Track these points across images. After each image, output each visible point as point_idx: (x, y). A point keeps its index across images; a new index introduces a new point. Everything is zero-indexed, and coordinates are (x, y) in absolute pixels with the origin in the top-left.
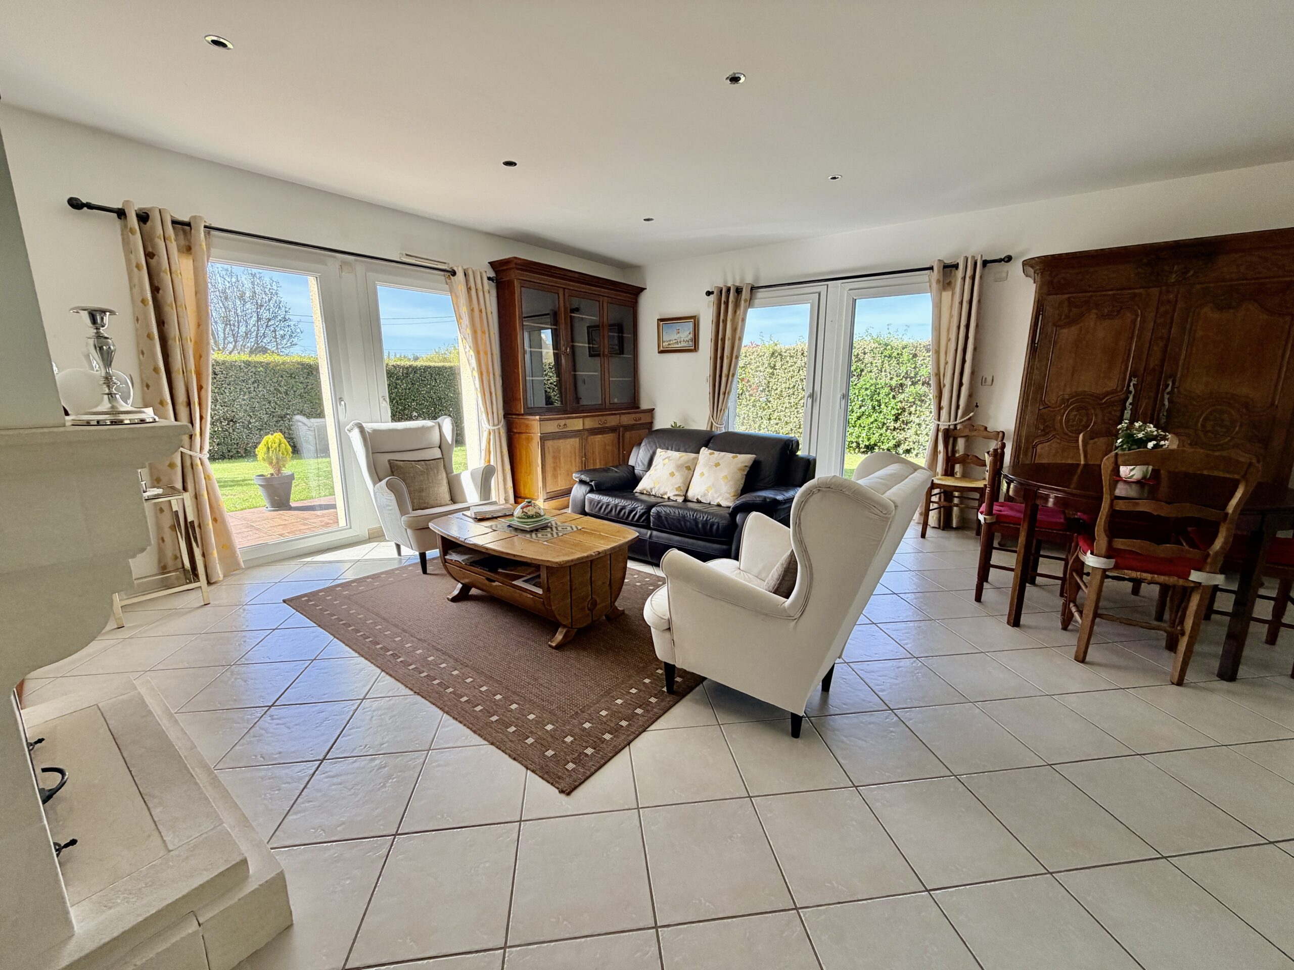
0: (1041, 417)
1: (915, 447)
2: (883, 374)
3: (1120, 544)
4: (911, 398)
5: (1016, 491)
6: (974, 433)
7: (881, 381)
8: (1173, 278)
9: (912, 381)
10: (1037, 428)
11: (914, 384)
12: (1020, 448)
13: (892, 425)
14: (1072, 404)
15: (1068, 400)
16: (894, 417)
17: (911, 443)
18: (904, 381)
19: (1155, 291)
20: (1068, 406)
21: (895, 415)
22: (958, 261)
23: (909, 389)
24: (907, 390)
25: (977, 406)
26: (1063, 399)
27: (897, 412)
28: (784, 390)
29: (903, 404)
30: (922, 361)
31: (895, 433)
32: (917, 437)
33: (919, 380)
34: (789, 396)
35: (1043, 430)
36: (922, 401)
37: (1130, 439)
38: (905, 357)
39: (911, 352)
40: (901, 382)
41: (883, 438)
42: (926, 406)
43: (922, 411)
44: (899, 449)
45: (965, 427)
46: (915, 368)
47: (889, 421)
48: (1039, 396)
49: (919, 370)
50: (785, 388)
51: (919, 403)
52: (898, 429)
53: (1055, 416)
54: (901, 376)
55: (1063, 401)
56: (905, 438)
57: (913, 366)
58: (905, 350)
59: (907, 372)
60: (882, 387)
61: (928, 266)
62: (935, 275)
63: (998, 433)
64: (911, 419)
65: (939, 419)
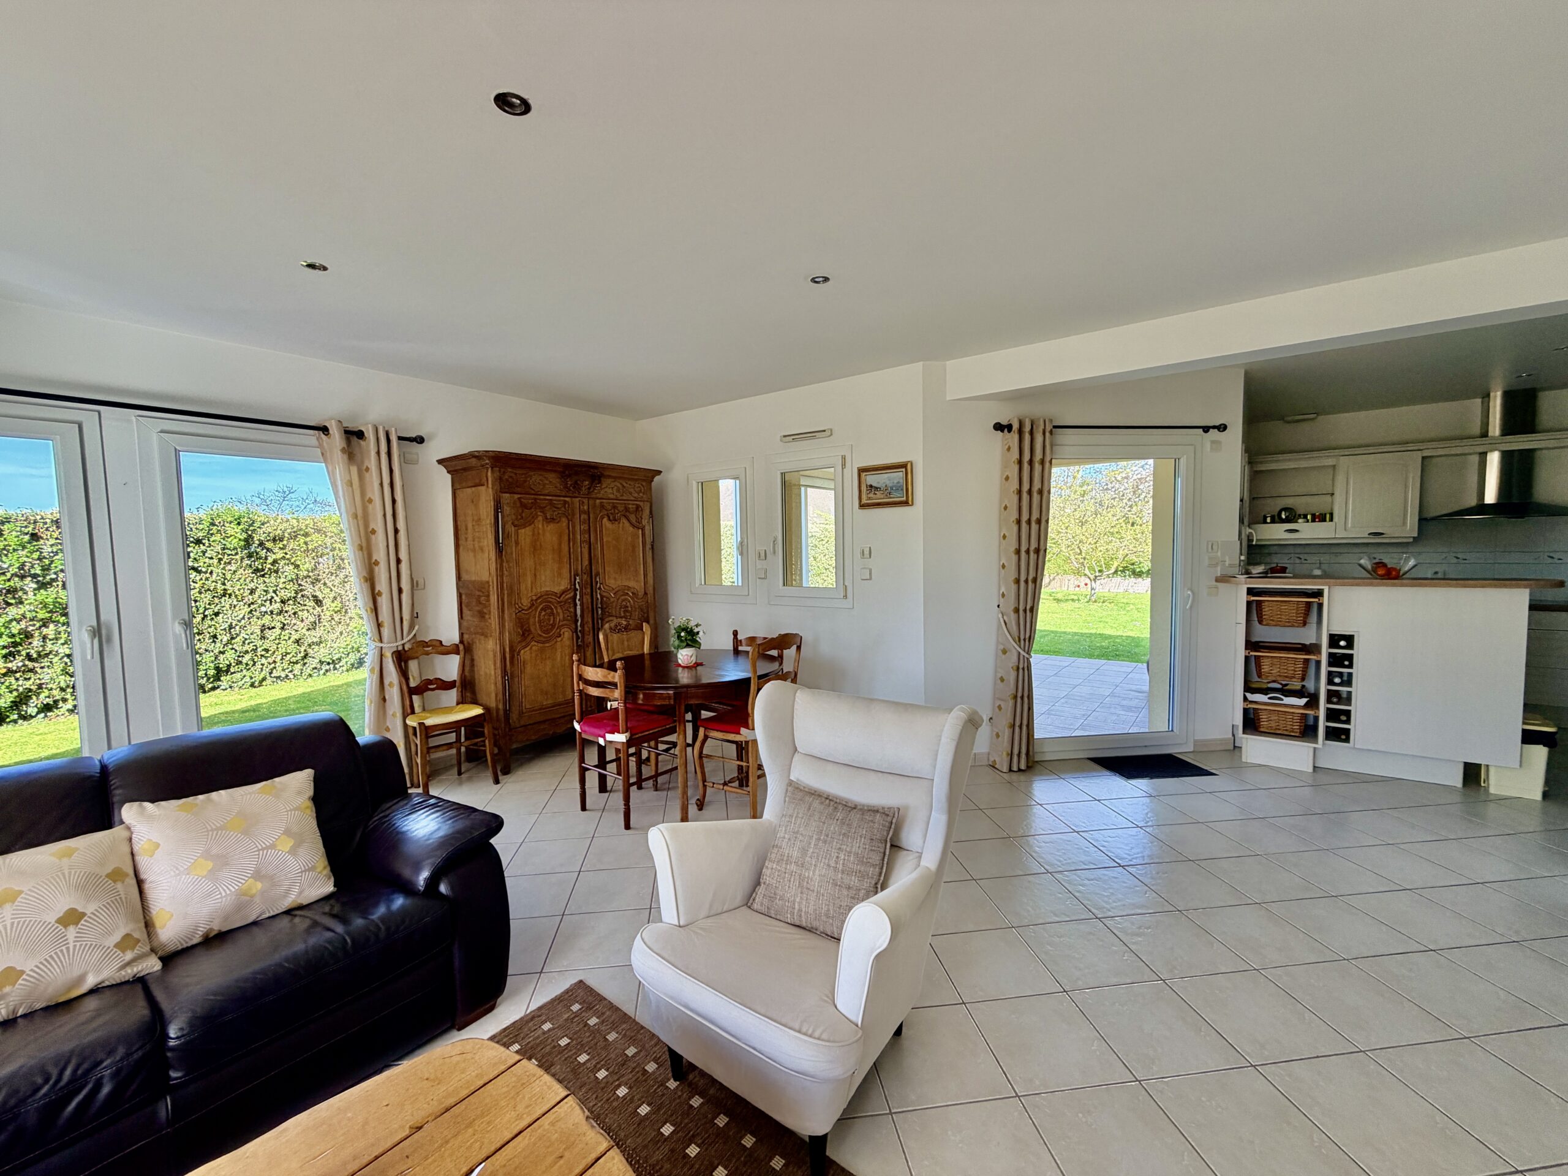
0: (518, 621)
6: (428, 651)
8: (583, 492)
10: (517, 633)
12: (505, 658)
14: (540, 605)
15: (536, 602)
19: (576, 501)
20: (537, 608)
22: (362, 428)
25: (417, 617)
26: (533, 602)
35: (522, 635)
48: (513, 599)
53: (529, 618)
62: (335, 440)
65: (381, 641)
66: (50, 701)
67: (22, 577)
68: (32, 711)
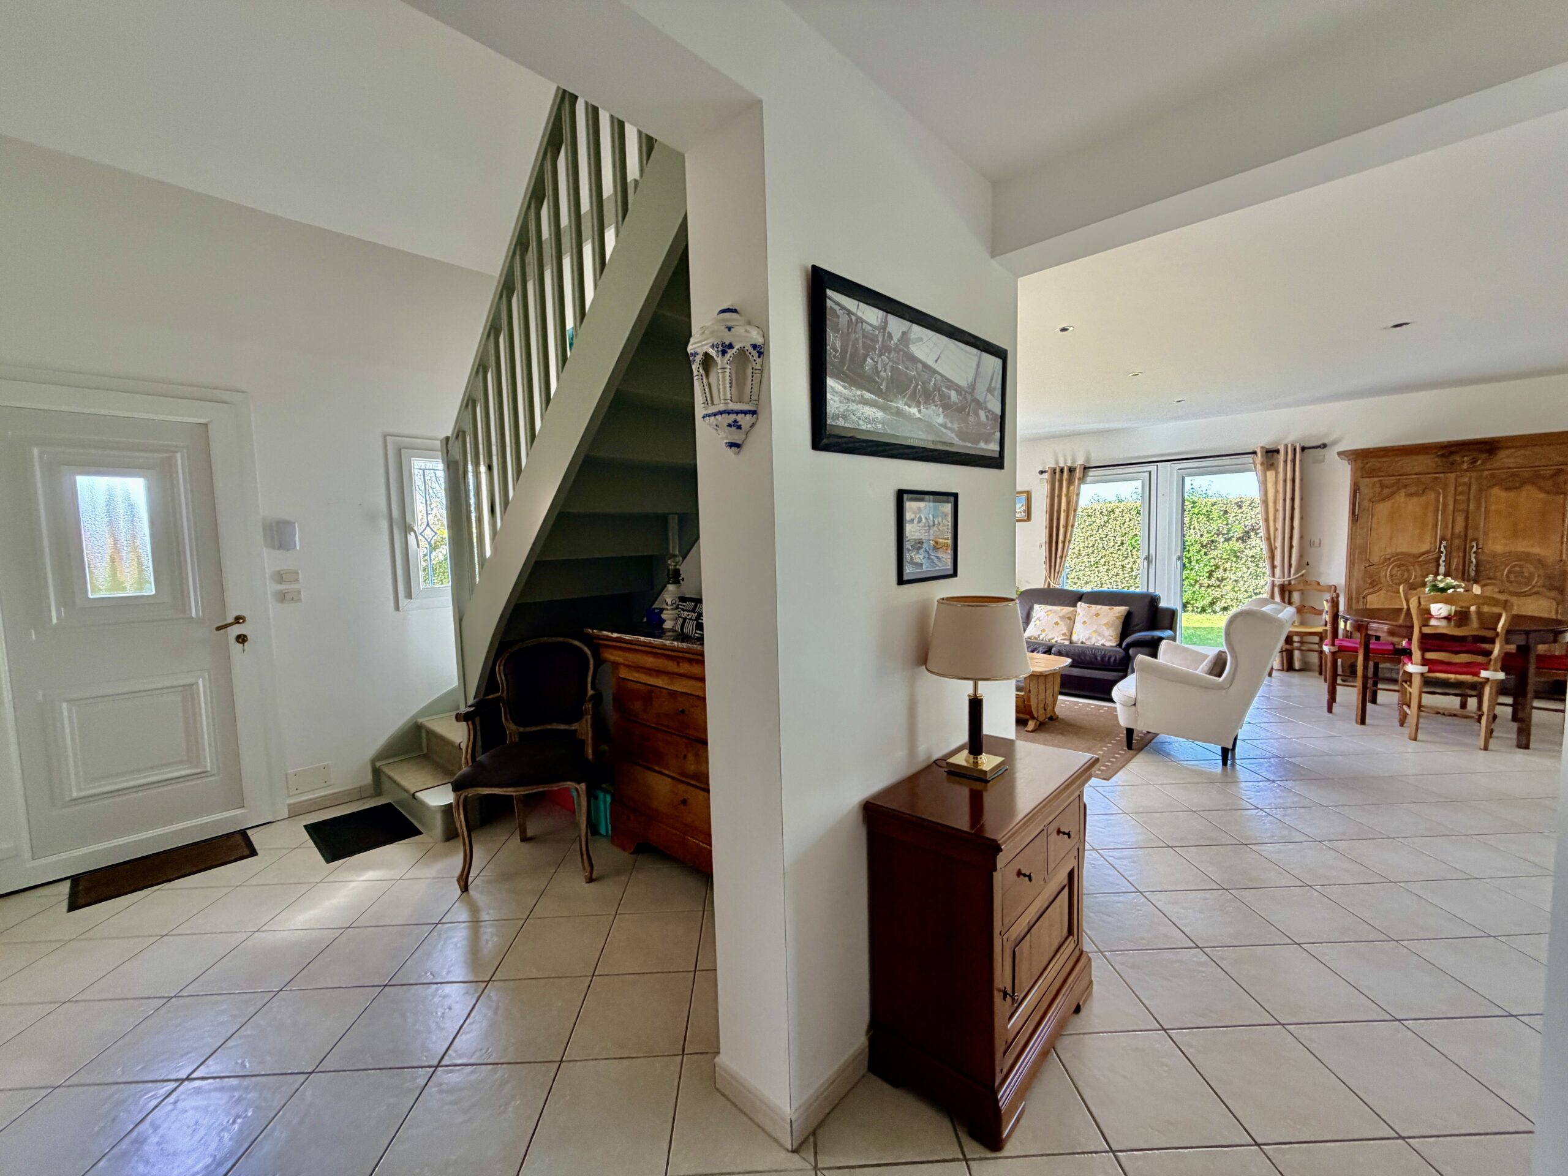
0: (1368, 574)
1: (1234, 604)
2: (1192, 531)
3: (1430, 656)
4: (1225, 554)
5: (1352, 626)
6: (1308, 587)
7: (1191, 538)
8: (1465, 466)
9: (1225, 538)
10: (1365, 582)
11: (1227, 540)
12: (1352, 599)
13: (1206, 582)
14: (1393, 562)
15: (1389, 559)
16: (1207, 575)
17: (1229, 601)
18: (1215, 538)
19: (1452, 476)
20: (1390, 564)
21: (1207, 572)
22: (1279, 447)
23: (1222, 545)
24: (1220, 546)
25: (1308, 564)
26: (1385, 559)
27: (1210, 569)
28: (1082, 549)
29: (1217, 561)
30: (1235, 518)
31: (1209, 590)
32: (1234, 594)
33: (1233, 537)
34: (1088, 555)
35: (1371, 584)
36: (1237, 557)
37: (1435, 588)
38: (1215, 515)
39: (1222, 509)
40: (1212, 538)
41: (1196, 596)
42: (1242, 562)
43: (1238, 568)
44: (1214, 606)
45: (1299, 583)
46: (1227, 524)
47: (1201, 578)
48: (1364, 556)
49: (1232, 526)
50: (1084, 547)
51: (1235, 559)
52: (1212, 586)
53: (1380, 572)
54: (1213, 533)
55: (1386, 560)
56: (1222, 596)
57: (1225, 522)
58: (1215, 507)
59: (1219, 529)
60: (1192, 544)
61: (1251, 451)
62: (1259, 458)
63: (1331, 586)
64: (1226, 575)
65: (1274, 576)
66: (1226, 605)
67: (1218, 535)
68: (1218, 609)
